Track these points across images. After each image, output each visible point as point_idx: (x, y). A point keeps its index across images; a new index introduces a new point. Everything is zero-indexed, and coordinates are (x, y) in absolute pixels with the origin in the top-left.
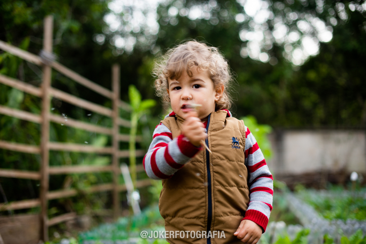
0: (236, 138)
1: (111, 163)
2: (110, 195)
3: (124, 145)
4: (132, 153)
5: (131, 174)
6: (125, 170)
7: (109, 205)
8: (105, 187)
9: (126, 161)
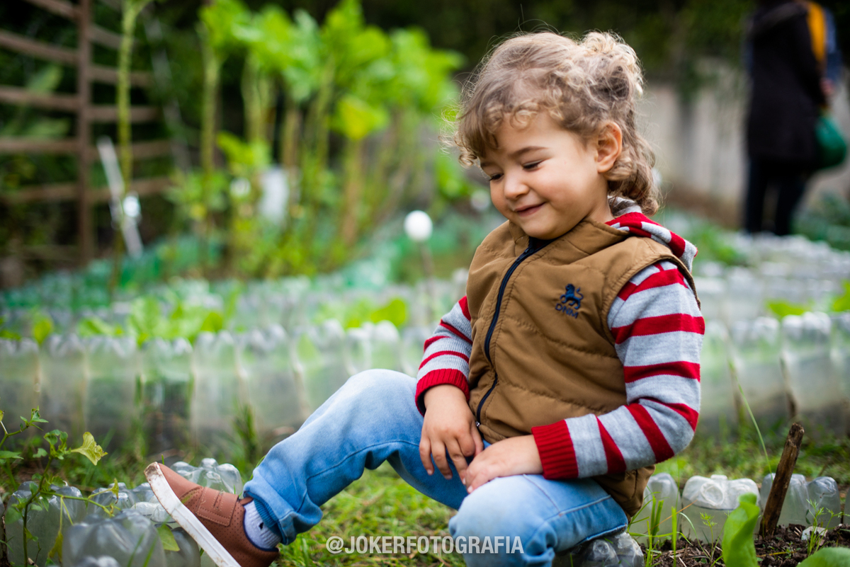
0: (579, 290)
1: (71, 133)
2: (70, 210)
3: (104, 93)
4: (124, 112)
5: (120, 163)
6: (107, 153)
7: (67, 234)
8: (57, 192)
9: (109, 131)
